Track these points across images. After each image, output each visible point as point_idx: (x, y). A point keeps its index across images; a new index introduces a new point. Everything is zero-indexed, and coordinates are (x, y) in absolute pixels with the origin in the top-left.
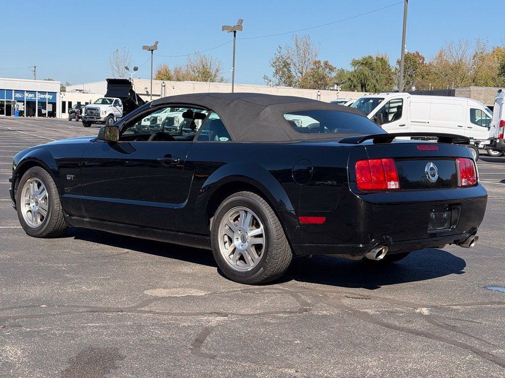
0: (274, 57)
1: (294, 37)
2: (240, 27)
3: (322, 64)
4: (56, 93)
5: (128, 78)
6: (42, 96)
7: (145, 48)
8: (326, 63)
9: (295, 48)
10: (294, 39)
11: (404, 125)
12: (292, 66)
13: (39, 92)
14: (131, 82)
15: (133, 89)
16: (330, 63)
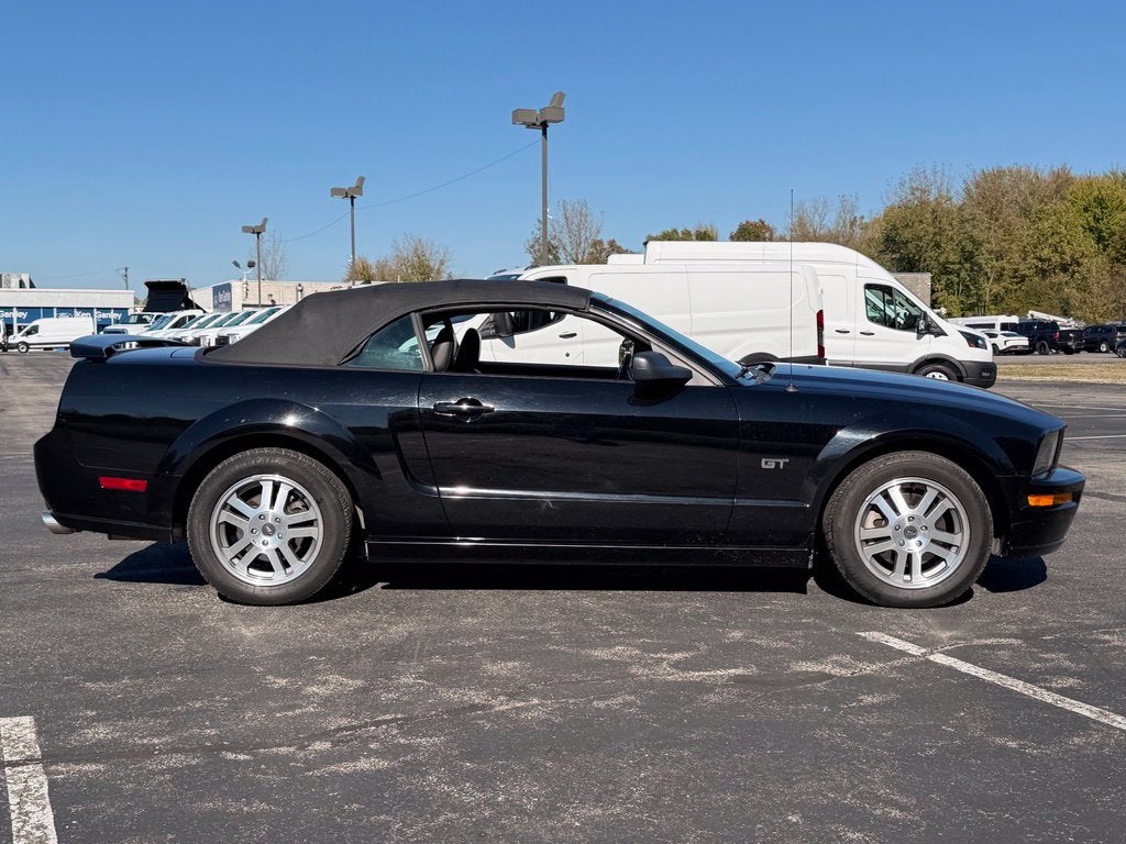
0: (531, 237)
1: (561, 203)
2: (359, 189)
3: (606, 246)
4: (127, 309)
5: (179, 280)
6: (104, 316)
7: (245, 229)
8: (612, 244)
9: (563, 221)
10: (562, 208)
11: (575, 335)
12: (561, 251)
13: (98, 309)
14: (185, 286)
15: (190, 297)
16: (618, 243)
